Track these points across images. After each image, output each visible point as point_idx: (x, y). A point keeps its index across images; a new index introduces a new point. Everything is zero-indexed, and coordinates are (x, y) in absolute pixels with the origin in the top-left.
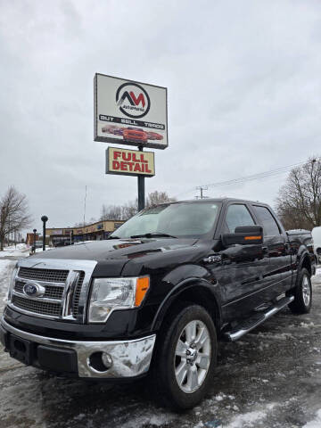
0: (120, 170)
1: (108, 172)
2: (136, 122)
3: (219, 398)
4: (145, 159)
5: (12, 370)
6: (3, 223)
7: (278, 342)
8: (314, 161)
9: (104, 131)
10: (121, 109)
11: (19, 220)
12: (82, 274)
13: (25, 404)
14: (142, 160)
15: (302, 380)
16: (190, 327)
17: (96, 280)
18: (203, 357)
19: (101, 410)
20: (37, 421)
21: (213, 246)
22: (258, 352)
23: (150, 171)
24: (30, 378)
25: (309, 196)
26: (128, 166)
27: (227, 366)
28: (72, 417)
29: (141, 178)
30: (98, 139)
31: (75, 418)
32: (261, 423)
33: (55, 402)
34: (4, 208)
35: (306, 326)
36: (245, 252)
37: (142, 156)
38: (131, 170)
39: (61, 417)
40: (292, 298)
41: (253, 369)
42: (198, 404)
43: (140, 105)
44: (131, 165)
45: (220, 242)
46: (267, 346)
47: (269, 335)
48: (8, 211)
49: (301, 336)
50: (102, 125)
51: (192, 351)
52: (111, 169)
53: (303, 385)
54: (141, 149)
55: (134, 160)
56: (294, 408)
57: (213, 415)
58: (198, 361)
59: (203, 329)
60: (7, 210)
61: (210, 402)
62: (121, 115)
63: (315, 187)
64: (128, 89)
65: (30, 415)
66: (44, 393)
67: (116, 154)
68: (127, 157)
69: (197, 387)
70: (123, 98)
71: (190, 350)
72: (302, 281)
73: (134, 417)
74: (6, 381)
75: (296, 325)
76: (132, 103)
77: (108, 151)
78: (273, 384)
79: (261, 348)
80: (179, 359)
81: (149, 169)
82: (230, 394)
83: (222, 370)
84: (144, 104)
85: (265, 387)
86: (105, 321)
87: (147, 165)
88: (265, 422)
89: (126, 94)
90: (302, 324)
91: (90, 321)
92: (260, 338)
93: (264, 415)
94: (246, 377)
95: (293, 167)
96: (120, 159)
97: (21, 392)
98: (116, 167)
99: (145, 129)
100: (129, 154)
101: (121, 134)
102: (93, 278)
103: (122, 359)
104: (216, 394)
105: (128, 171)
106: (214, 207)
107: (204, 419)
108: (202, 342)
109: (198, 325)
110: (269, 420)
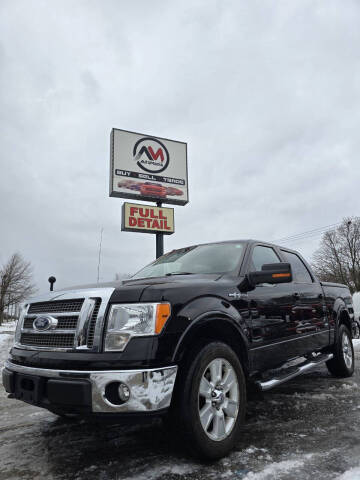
0: (136, 227)
1: (124, 229)
2: (155, 177)
3: (250, 451)
4: (164, 215)
5: (13, 429)
6: (4, 293)
7: (317, 402)
8: (349, 223)
9: (120, 186)
10: (139, 164)
11: (22, 290)
12: (98, 301)
13: (28, 458)
14: (161, 216)
15: (345, 434)
16: (216, 365)
17: (114, 306)
18: (230, 403)
19: (116, 462)
20: (43, 473)
21: (238, 283)
22: (294, 411)
23: (169, 228)
24: (34, 436)
25: (347, 262)
26: (146, 223)
27: (259, 422)
28: (82, 469)
29: (160, 235)
30: (113, 194)
31: (86, 470)
32: (298, 471)
33: (63, 455)
34: (5, 277)
35: (349, 387)
36: (275, 303)
37: (160, 212)
38: (149, 226)
39: (69, 469)
40: (331, 355)
41: (288, 425)
42: (226, 455)
43: (159, 160)
44: (149, 221)
45: (246, 280)
46: (304, 405)
47: (306, 396)
48: (10, 280)
49: (344, 396)
50: (118, 180)
51: (218, 393)
52: (127, 226)
53: (347, 438)
54: (159, 205)
55: (152, 216)
56: (335, 457)
57: (243, 465)
58: (225, 405)
59: (230, 371)
60: (8, 278)
61: (240, 454)
62: (139, 170)
63: (353, 251)
64: (147, 144)
65: (33, 468)
66: (50, 449)
67: (133, 210)
68: (144, 213)
69: (224, 436)
70: (141, 152)
71: (216, 391)
72: (341, 339)
73: (153, 467)
74: (6, 439)
75: (338, 387)
76: (150, 158)
77: (124, 207)
78: (311, 438)
79: (297, 407)
80: (203, 400)
81: (168, 225)
82: (263, 447)
83: (253, 427)
84: (162, 159)
85: (303, 441)
86: (122, 350)
87: (166, 222)
88: (302, 470)
89: (144, 149)
90: (344, 385)
91: (106, 350)
92: (296, 398)
93: (302, 464)
94: (281, 432)
95: (327, 229)
96: (137, 216)
97: (24, 448)
98: (133, 224)
99: (163, 184)
100: (147, 210)
101: (139, 189)
102: (110, 304)
103: (140, 398)
104: (247, 447)
105: (146, 228)
106: (239, 246)
107: (232, 468)
108: (229, 385)
109: (224, 366)
110: (307, 469)
